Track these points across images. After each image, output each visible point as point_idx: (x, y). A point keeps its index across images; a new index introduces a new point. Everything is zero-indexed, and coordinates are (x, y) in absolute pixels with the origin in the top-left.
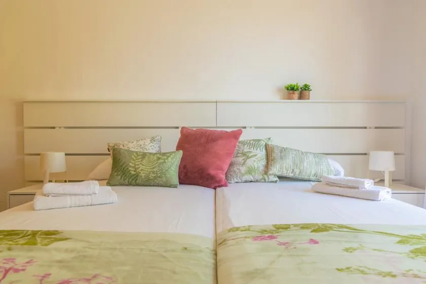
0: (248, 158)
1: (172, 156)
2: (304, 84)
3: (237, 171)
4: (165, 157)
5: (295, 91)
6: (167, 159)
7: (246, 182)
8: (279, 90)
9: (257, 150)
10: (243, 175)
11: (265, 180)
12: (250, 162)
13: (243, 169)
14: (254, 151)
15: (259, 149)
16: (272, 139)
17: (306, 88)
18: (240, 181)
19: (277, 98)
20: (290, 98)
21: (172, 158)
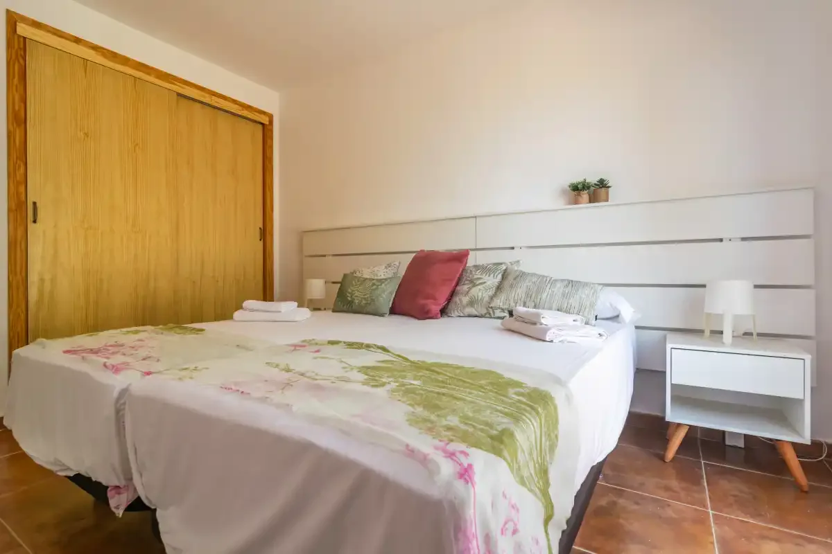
0: (475, 285)
1: (386, 283)
2: (598, 179)
3: (459, 302)
4: (379, 284)
5: (581, 190)
6: (381, 285)
7: (470, 316)
8: (564, 192)
9: (489, 276)
10: (464, 307)
11: (490, 314)
12: (474, 291)
13: (465, 300)
14: (485, 278)
15: (492, 275)
16: (521, 262)
17: (602, 184)
18: (462, 315)
19: (560, 203)
20: (576, 202)
21: (386, 285)
